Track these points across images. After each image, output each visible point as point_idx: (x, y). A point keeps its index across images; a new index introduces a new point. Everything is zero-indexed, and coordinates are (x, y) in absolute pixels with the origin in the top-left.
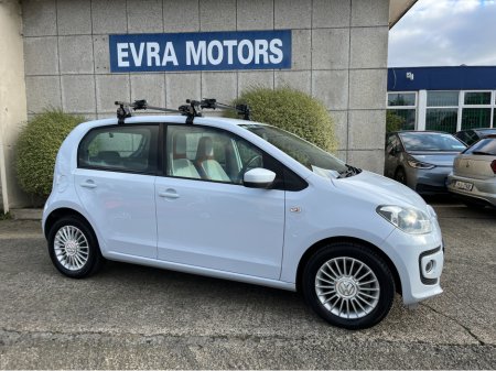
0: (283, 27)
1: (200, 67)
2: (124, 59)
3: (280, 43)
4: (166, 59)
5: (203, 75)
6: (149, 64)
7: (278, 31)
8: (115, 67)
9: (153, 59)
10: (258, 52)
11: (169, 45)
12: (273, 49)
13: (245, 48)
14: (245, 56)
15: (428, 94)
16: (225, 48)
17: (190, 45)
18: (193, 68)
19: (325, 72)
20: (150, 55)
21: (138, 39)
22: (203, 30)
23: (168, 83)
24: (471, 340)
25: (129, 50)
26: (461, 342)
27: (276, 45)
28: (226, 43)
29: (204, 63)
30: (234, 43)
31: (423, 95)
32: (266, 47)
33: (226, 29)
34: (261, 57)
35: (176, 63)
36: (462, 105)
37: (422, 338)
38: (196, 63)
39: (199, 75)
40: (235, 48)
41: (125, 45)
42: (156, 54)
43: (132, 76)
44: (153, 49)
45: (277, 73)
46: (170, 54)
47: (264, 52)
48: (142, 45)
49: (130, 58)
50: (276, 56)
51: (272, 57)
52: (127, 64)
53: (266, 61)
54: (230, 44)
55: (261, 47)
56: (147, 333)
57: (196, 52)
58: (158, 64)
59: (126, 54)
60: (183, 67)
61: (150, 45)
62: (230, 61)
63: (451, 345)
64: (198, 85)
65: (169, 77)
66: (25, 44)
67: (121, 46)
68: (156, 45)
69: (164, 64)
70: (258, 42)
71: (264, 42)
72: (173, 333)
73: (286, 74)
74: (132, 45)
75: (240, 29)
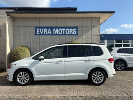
0: (76, 26)
1: (57, 35)
2: (38, 32)
3: (75, 29)
4: (49, 32)
5: (57, 36)
6: (44, 33)
7: (75, 27)
8: (36, 34)
9: (45, 32)
10: (70, 31)
11: (49, 29)
12: (74, 31)
13: (67, 30)
14: (67, 32)
15: (107, 41)
16: (63, 31)
17: (54, 29)
18: (55, 35)
19: (86, 36)
20: (45, 31)
21: (42, 28)
22: (57, 26)
23: (49, 38)
24: (128, 96)
25: (39, 30)
26: (126, 96)
27: (74, 30)
28: (63, 29)
29: (58, 33)
30: (65, 29)
31: (106, 41)
32: (72, 30)
33: (63, 26)
34: (71, 33)
35: (51, 33)
36: (115, 43)
37: (118, 96)
38: (56, 33)
39: (56, 36)
40: (65, 31)
41: (39, 29)
42: (46, 31)
43: (40, 36)
44: (45, 30)
45: (74, 36)
46: (49, 31)
47: (72, 31)
48: (43, 29)
49: (40, 32)
50: (74, 33)
51: (73, 33)
52: (39, 33)
53: (72, 34)
54: (64, 29)
55: (71, 30)
56: (58, 96)
57: (56, 31)
58: (46, 33)
59: (39, 31)
60: (52, 34)
61: (45, 29)
62: (64, 33)
63: (124, 97)
64: (56, 39)
65: (49, 37)
66: (13, 28)
67: (37, 29)
68: (46, 29)
69: (48, 34)
70: (70, 29)
71: (72, 29)
72: (64, 96)
73: (77, 36)
74: (40, 29)
75: (66, 26)
